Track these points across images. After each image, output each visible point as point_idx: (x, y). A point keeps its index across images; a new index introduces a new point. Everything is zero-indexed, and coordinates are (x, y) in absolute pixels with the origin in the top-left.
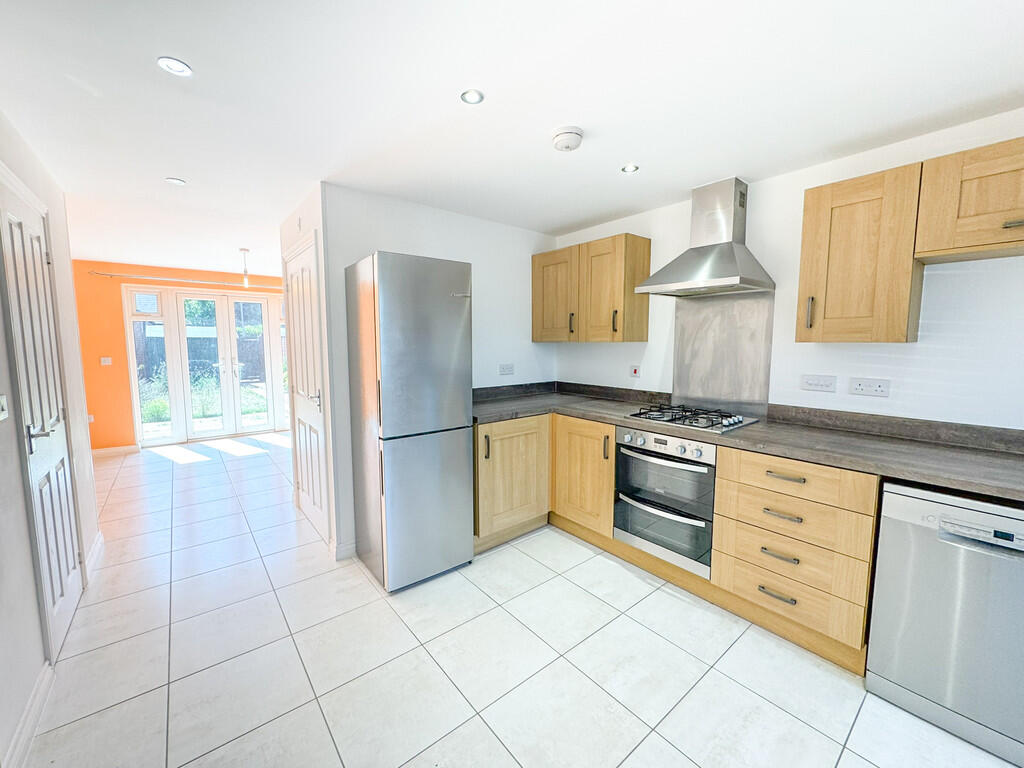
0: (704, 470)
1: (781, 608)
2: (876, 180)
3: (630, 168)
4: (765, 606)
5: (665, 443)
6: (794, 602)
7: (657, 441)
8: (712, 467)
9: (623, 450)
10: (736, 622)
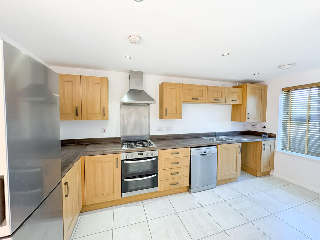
0: (155, 159)
1: (175, 187)
2: (175, 85)
3: (128, 57)
4: (172, 188)
5: (142, 154)
6: (178, 183)
7: (139, 154)
8: (157, 157)
9: (125, 162)
10: (165, 198)
